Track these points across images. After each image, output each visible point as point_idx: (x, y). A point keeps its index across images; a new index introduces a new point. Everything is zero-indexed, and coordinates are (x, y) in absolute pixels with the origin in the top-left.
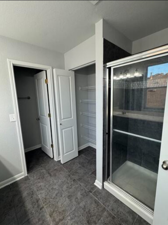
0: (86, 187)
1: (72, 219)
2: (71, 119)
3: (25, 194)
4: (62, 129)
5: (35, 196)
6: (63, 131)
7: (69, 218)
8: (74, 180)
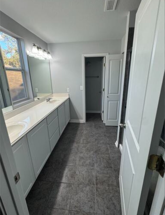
0: (108, 141)
1: (90, 146)
2: (117, 94)
3: (79, 128)
4: (108, 101)
5: (83, 131)
6: (109, 102)
7: (89, 145)
8: (105, 135)
